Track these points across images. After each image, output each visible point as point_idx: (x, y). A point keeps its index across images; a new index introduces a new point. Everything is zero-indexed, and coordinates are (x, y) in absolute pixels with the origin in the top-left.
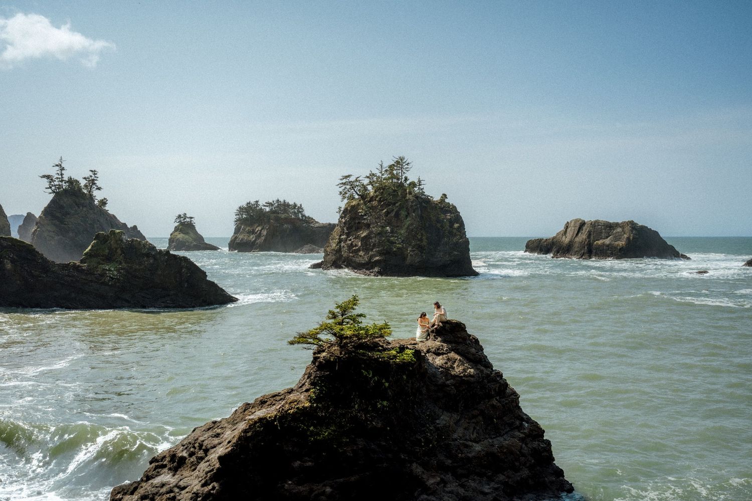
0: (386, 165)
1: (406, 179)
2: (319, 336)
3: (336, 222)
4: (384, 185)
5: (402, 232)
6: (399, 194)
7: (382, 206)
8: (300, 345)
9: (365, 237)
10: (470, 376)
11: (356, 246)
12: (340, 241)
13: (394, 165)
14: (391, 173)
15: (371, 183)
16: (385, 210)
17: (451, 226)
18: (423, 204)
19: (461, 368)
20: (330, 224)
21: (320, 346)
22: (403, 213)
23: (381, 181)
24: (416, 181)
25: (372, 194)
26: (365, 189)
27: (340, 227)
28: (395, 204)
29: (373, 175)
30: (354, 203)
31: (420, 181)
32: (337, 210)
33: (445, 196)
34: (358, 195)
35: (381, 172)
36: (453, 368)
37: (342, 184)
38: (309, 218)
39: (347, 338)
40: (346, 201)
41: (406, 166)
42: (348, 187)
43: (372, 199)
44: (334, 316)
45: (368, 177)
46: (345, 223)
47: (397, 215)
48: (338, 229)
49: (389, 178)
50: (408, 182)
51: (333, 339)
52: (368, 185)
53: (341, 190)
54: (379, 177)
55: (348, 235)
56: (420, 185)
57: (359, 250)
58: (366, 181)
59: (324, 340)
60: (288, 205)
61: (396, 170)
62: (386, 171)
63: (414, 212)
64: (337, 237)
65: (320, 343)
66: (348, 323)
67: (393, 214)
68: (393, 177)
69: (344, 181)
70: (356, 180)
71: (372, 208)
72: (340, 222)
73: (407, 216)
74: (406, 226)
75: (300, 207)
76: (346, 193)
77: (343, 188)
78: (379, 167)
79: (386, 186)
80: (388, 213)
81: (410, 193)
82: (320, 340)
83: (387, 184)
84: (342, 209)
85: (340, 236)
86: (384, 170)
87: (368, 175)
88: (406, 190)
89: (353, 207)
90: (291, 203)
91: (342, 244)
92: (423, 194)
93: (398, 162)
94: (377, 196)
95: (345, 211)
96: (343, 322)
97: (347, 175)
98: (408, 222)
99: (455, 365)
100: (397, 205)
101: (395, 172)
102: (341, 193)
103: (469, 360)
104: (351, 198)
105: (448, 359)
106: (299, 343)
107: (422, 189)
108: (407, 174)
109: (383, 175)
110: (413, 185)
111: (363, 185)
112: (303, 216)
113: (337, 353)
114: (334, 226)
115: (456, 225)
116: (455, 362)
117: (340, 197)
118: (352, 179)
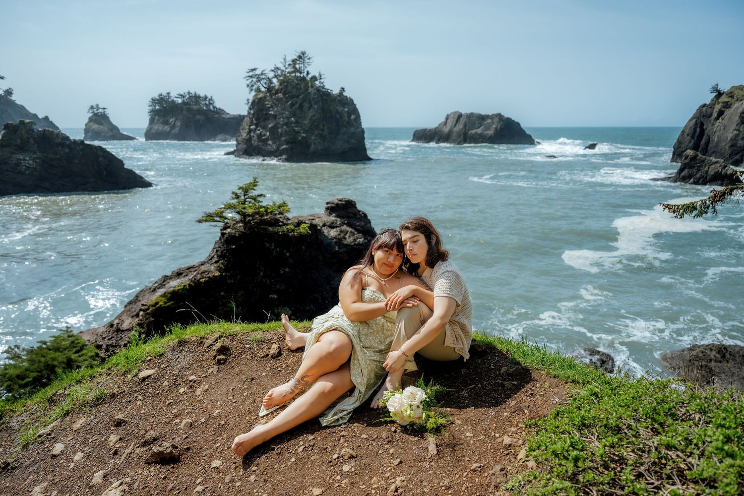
0: (289, 60)
1: (308, 73)
2: (224, 214)
3: (245, 113)
4: (287, 78)
5: (306, 122)
6: (302, 87)
7: (286, 98)
8: (208, 223)
9: (272, 127)
10: (359, 244)
11: (265, 135)
12: (250, 131)
13: (296, 59)
14: (294, 67)
15: (276, 76)
16: (290, 102)
17: (349, 117)
18: (324, 97)
19: (352, 239)
20: (240, 115)
21: (227, 223)
22: (306, 105)
23: (285, 75)
24: (317, 75)
25: (277, 87)
26: (271, 82)
27: (250, 118)
28: (298, 97)
29: (278, 68)
30: (261, 95)
31: (320, 75)
32: (246, 102)
33: (343, 89)
34: (265, 88)
35: (285, 66)
36: (345, 239)
37: (249, 76)
38: (220, 109)
39: (249, 215)
40: (253, 93)
41: (308, 61)
42: (255, 80)
43: (277, 92)
44: (237, 197)
45: (273, 71)
46: (253, 114)
47: (301, 107)
48: (247, 120)
49: (292, 72)
50: (310, 76)
51: (238, 217)
52: (273, 78)
53: (248, 82)
54: (283, 71)
55: (257, 125)
56: (320, 79)
57: (267, 139)
58: (271, 75)
59: (229, 218)
60: (199, 97)
61: (298, 64)
62: (290, 65)
63: (316, 104)
64: (247, 127)
65: (226, 221)
66: (250, 202)
67: (297, 105)
68: (296, 70)
69: (251, 74)
70: (262, 74)
71: (279, 100)
72: (249, 113)
73: (309, 108)
74: (309, 117)
75: (211, 99)
76: (253, 86)
77: (250, 80)
78: (283, 61)
79: (289, 79)
80: (292, 105)
81: (312, 86)
82: (226, 218)
83: (290, 78)
84: (250, 101)
85: (250, 126)
86: (287, 64)
87: (273, 69)
88: (308, 84)
89: (260, 99)
90: (202, 95)
91: (252, 134)
92: (323, 87)
93: (300, 57)
94: (282, 89)
95: (253, 103)
96: (245, 202)
97: (253, 68)
98: (311, 113)
99: (347, 236)
100: (301, 97)
101: (297, 66)
102: (248, 85)
103: (359, 231)
104: (258, 90)
105: (341, 232)
106: (206, 221)
107: (322, 83)
108: (309, 69)
109: (286, 69)
110: (314, 78)
111: (268, 78)
112: (214, 107)
113: (242, 229)
114: (244, 117)
115: (353, 117)
116: (347, 233)
117: (248, 90)
118: (258, 72)
